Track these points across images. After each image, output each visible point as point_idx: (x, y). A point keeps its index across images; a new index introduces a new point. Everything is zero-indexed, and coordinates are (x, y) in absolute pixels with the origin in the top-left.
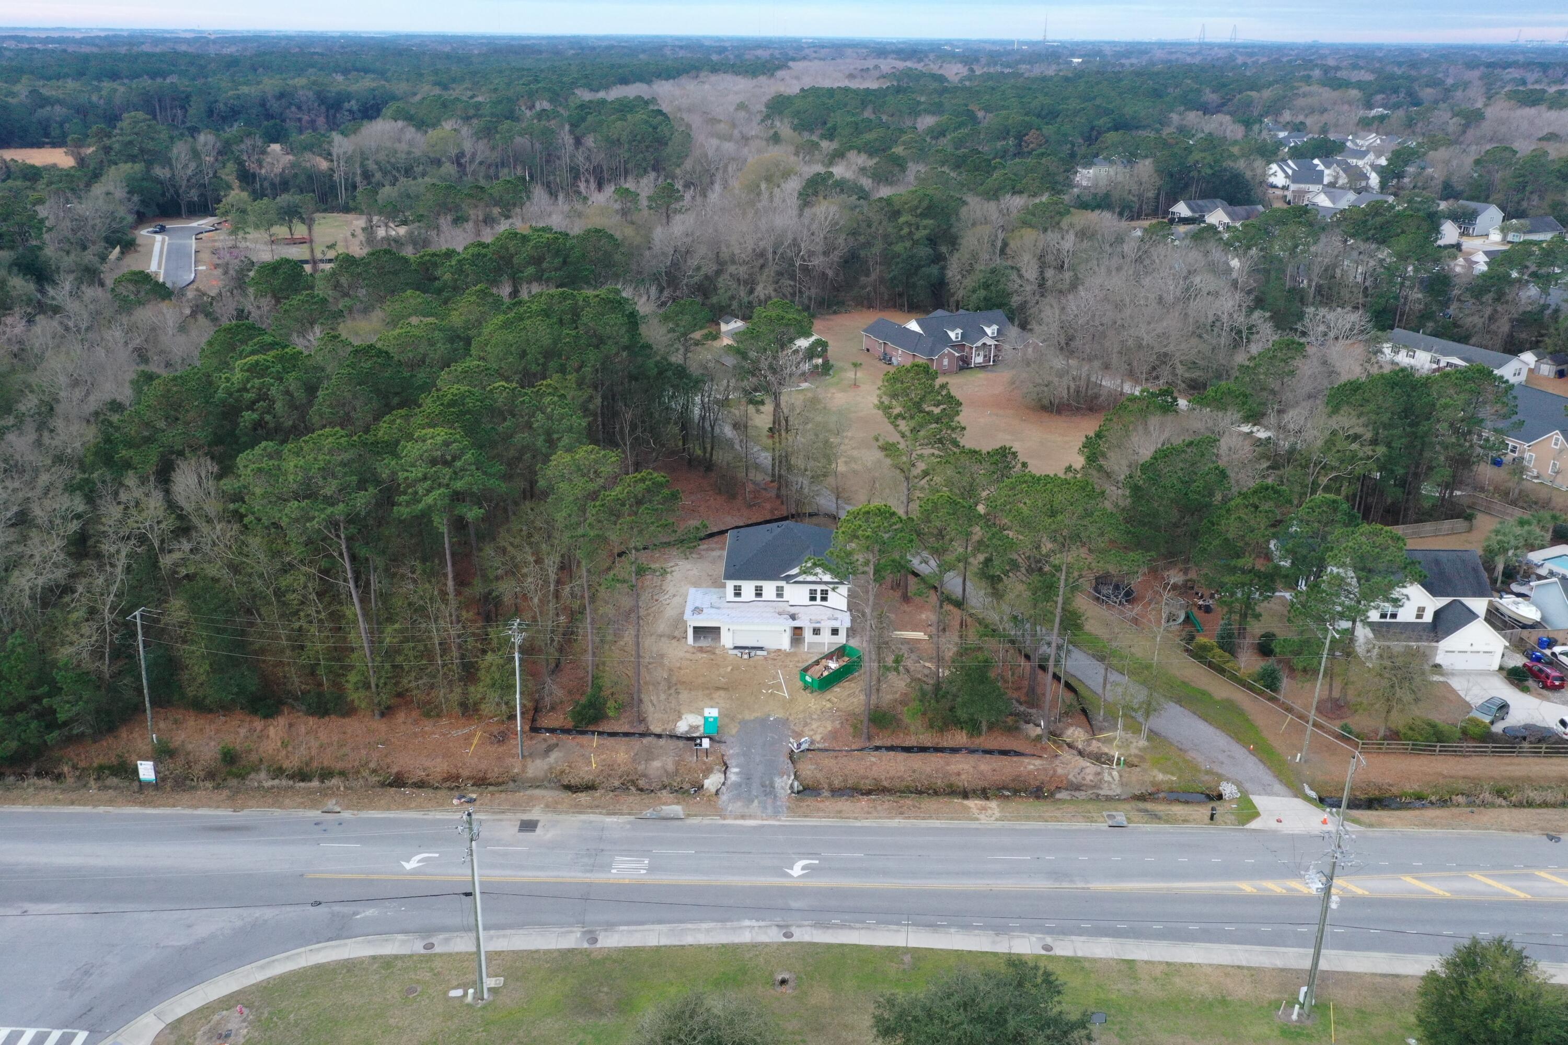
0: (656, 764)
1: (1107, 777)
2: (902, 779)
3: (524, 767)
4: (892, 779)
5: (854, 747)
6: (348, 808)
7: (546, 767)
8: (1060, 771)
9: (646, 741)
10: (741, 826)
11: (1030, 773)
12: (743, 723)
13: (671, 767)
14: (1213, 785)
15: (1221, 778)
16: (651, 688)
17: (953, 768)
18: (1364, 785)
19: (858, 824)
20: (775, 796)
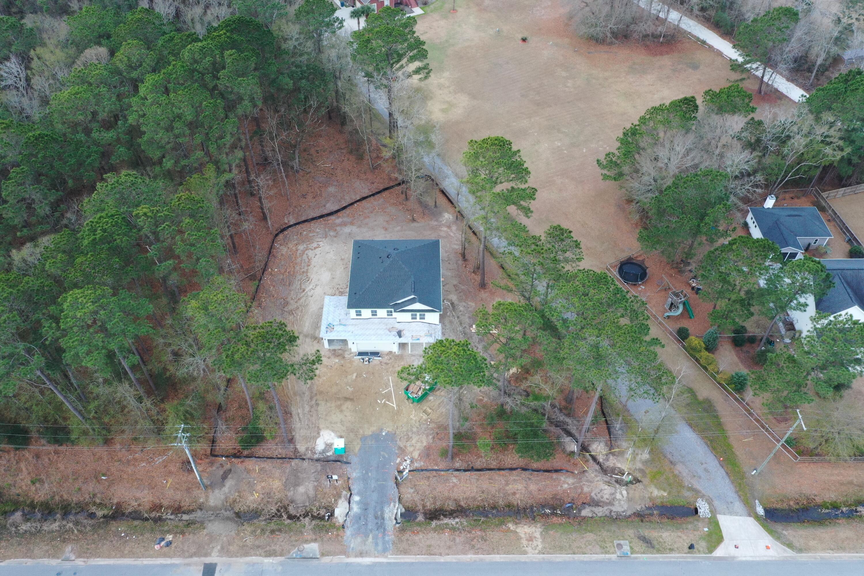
0: (301, 489)
1: (618, 496)
2: (474, 499)
3: (207, 497)
4: (467, 499)
5: (441, 467)
6: (79, 556)
7: (223, 497)
8: (586, 489)
9: (294, 463)
10: (359, 564)
11: (565, 491)
12: (364, 438)
13: (311, 493)
14: (692, 500)
15: (697, 493)
16: (298, 398)
17: (510, 488)
18: (797, 496)
19: (442, 559)
20: (385, 529)
